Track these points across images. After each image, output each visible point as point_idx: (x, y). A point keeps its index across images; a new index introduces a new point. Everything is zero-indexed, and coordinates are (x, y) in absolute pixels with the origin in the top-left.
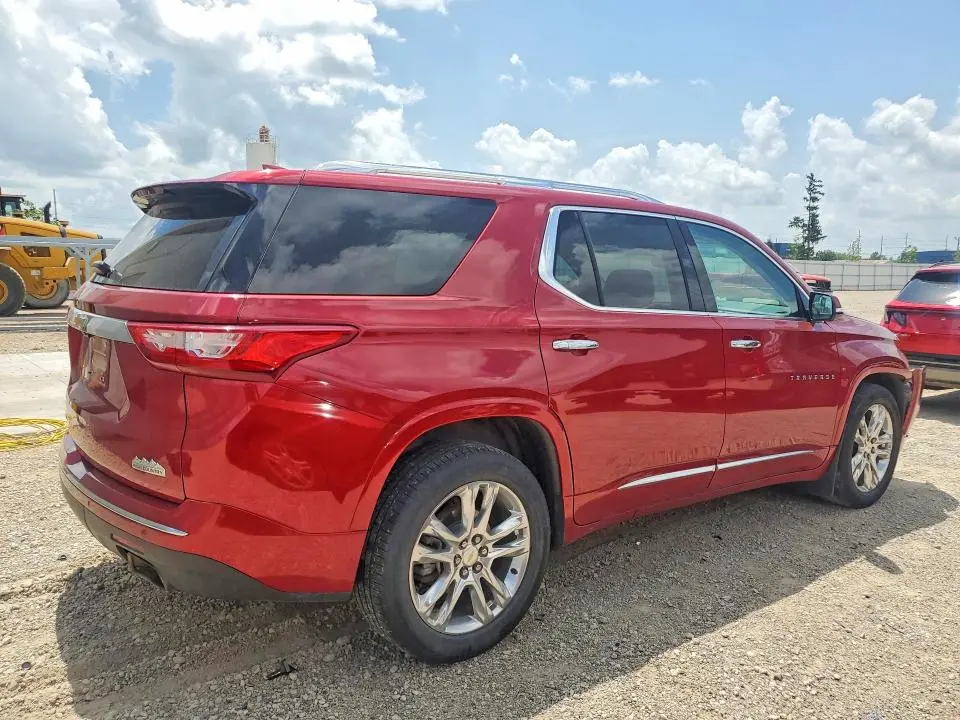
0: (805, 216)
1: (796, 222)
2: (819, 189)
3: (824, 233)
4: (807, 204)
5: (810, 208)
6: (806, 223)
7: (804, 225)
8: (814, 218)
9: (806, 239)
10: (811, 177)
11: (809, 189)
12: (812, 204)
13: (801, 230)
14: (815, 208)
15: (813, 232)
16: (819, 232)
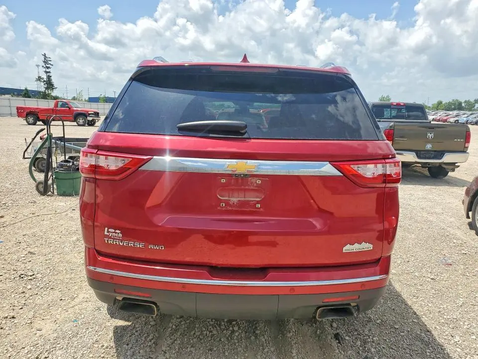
0: (44, 77)
1: (39, 79)
2: (50, 62)
3: (55, 86)
4: (44, 70)
5: (47, 72)
6: (45, 80)
7: (44, 81)
8: (49, 77)
9: (47, 88)
10: (45, 55)
11: (44, 62)
12: (47, 70)
13: (42, 84)
14: (49, 72)
15: (50, 85)
16: (53, 85)
